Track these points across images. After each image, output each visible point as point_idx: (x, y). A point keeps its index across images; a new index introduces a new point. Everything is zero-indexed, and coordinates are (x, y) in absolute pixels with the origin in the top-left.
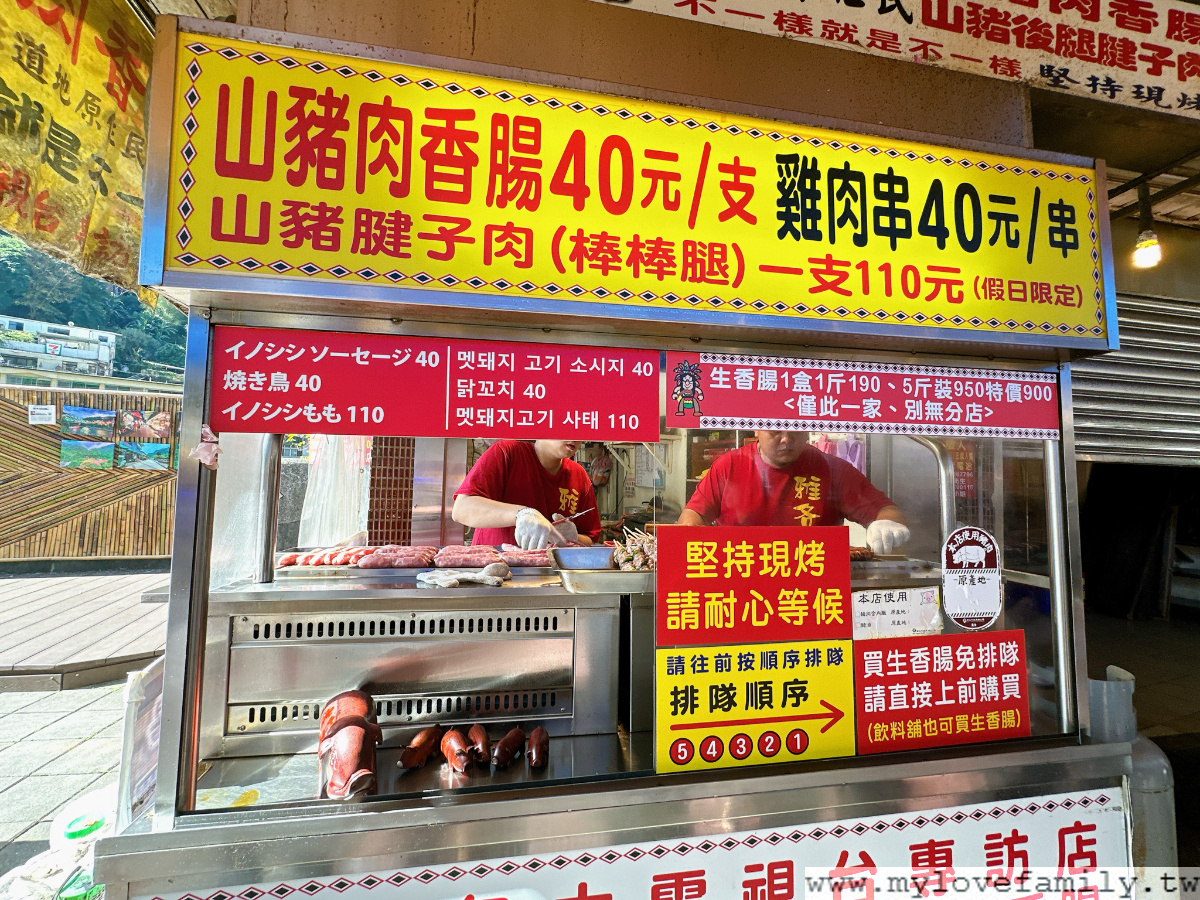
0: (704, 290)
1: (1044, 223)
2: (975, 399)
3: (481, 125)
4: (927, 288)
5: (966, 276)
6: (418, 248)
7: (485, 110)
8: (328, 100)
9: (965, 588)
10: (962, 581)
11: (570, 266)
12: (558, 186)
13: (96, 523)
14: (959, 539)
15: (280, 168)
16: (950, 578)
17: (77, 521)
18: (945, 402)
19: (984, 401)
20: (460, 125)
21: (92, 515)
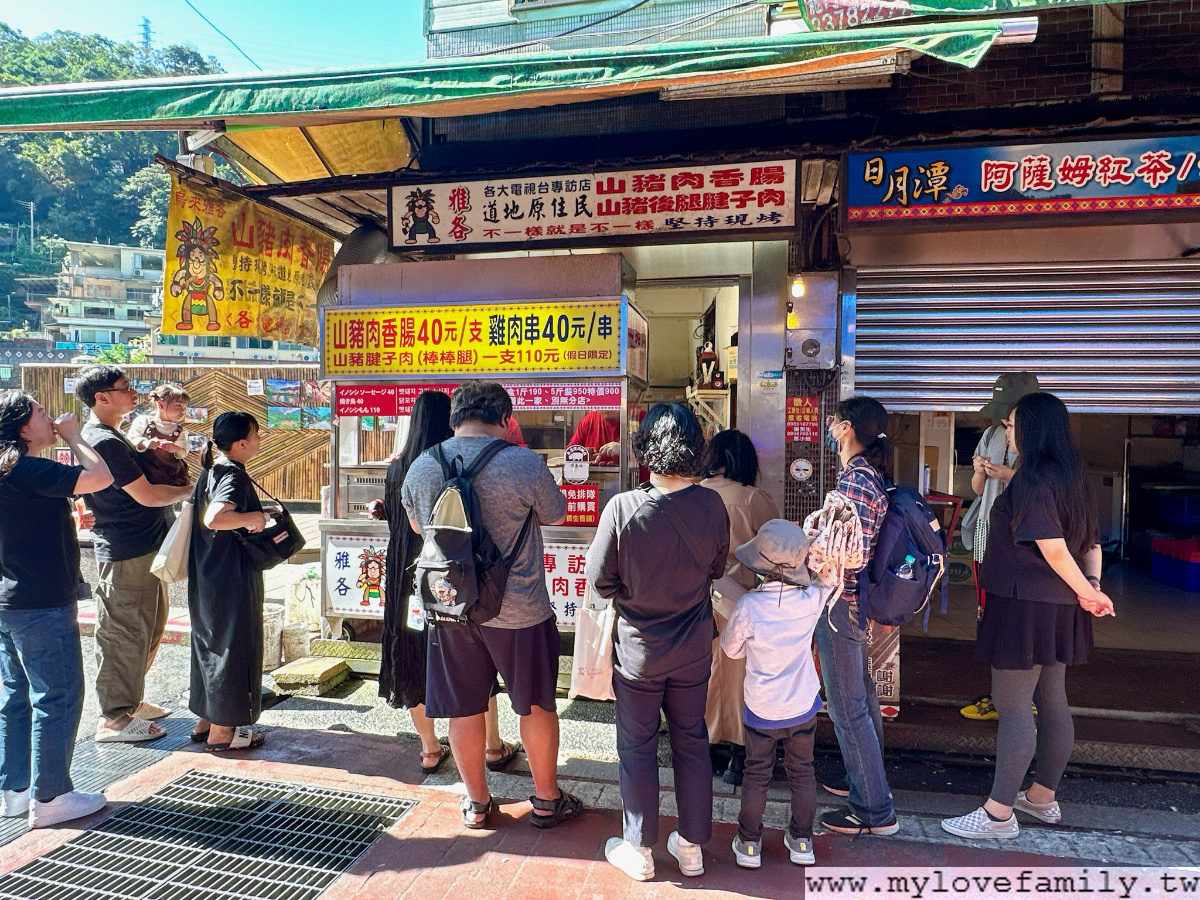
0: (464, 367)
1: (597, 325)
2: (582, 395)
3: (398, 323)
4: (544, 358)
5: (561, 352)
6: (382, 362)
7: (398, 318)
8: (359, 323)
9: (573, 469)
10: (572, 465)
11: (423, 363)
12: (420, 338)
13: (293, 473)
14: (572, 450)
15: (349, 344)
16: (568, 465)
17: (281, 471)
18: (569, 397)
19: (587, 396)
20: (392, 324)
21: (290, 466)
